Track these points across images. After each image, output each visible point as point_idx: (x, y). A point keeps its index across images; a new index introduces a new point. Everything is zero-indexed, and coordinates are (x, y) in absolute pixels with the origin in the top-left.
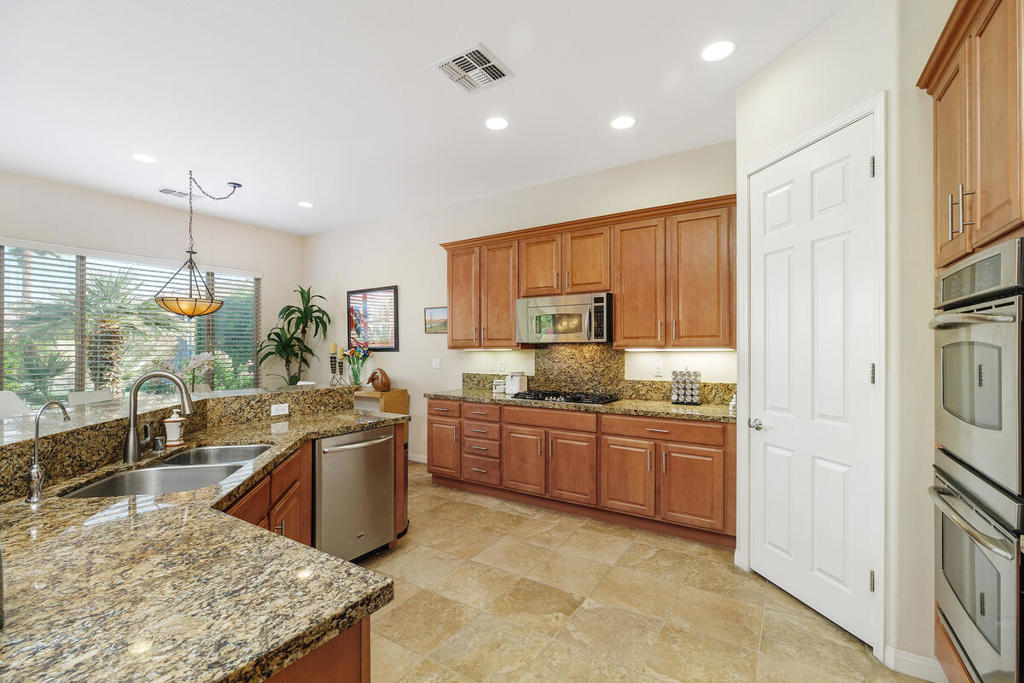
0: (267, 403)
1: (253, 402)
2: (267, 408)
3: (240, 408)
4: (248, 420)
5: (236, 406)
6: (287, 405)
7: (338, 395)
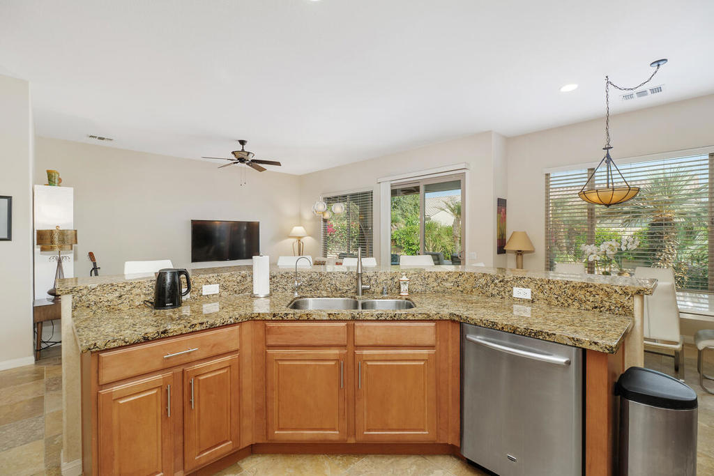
0: (509, 284)
1: (497, 281)
2: (509, 289)
3: (486, 284)
4: (492, 295)
5: (483, 281)
6: (530, 290)
7: (601, 293)
